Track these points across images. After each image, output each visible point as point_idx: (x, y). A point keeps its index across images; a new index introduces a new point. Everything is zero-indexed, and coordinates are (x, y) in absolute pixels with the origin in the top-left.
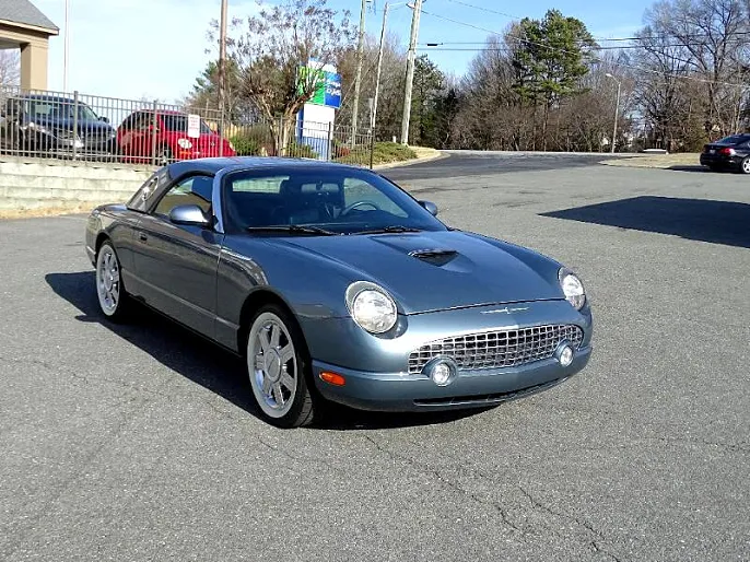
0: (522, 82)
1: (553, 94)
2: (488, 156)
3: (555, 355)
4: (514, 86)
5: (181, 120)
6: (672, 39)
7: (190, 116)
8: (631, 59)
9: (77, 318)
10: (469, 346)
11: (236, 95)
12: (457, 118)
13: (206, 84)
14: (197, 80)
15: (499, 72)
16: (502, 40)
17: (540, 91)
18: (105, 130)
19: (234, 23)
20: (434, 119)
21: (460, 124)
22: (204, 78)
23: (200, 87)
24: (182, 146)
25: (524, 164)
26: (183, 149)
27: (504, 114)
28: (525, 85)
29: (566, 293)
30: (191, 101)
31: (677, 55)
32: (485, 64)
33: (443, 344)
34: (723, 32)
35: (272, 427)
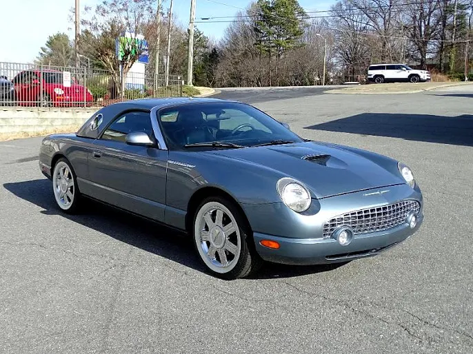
0: (260, 41)
1: (281, 48)
2: (246, 90)
3: (406, 221)
4: (256, 44)
5: (53, 75)
6: (357, 11)
7: (64, 72)
8: (330, 23)
9: (42, 212)
10: (359, 217)
11: (68, 57)
12: (218, 67)
13: (48, 50)
14: (42, 48)
15: (245, 36)
16: (246, 14)
17: (273, 47)
18: (6, 84)
19: (86, 9)
20: (203, 67)
21: (221, 71)
22: (47, 47)
23: (44, 53)
24: (57, 93)
25: (273, 95)
26: (58, 95)
27: (249, 63)
28: (263, 43)
29: (406, 179)
30: (38, 62)
31: (360, 20)
32: (235, 30)
33: (343, 217)
34: (389, 4)
35: (219, 280)
